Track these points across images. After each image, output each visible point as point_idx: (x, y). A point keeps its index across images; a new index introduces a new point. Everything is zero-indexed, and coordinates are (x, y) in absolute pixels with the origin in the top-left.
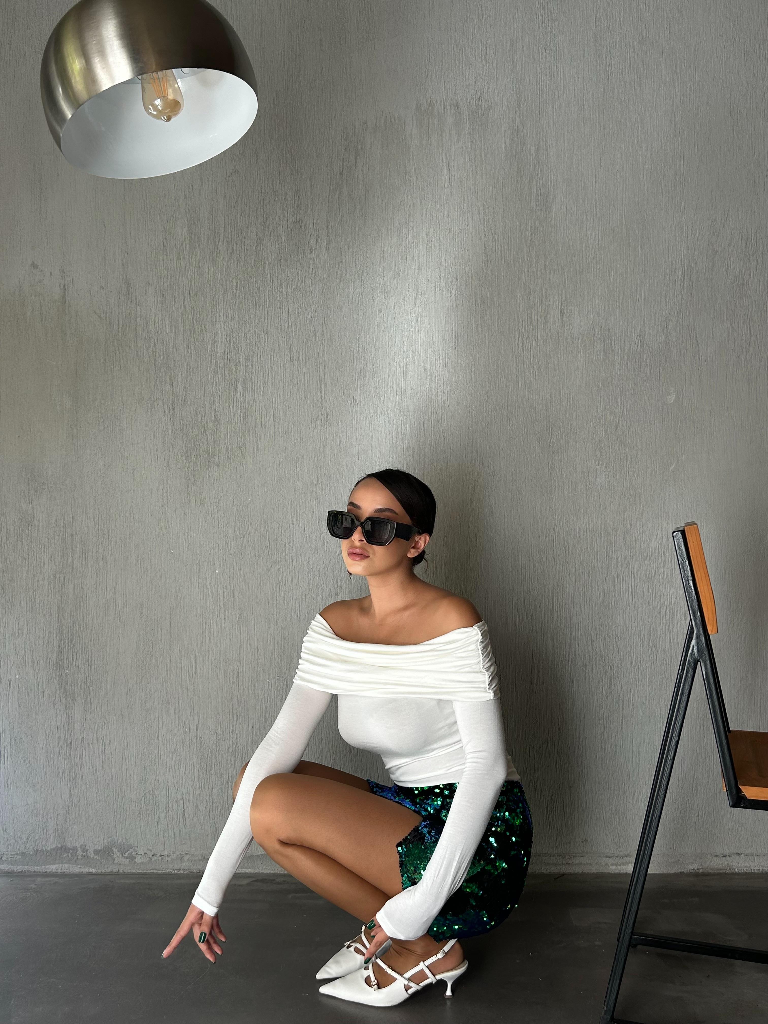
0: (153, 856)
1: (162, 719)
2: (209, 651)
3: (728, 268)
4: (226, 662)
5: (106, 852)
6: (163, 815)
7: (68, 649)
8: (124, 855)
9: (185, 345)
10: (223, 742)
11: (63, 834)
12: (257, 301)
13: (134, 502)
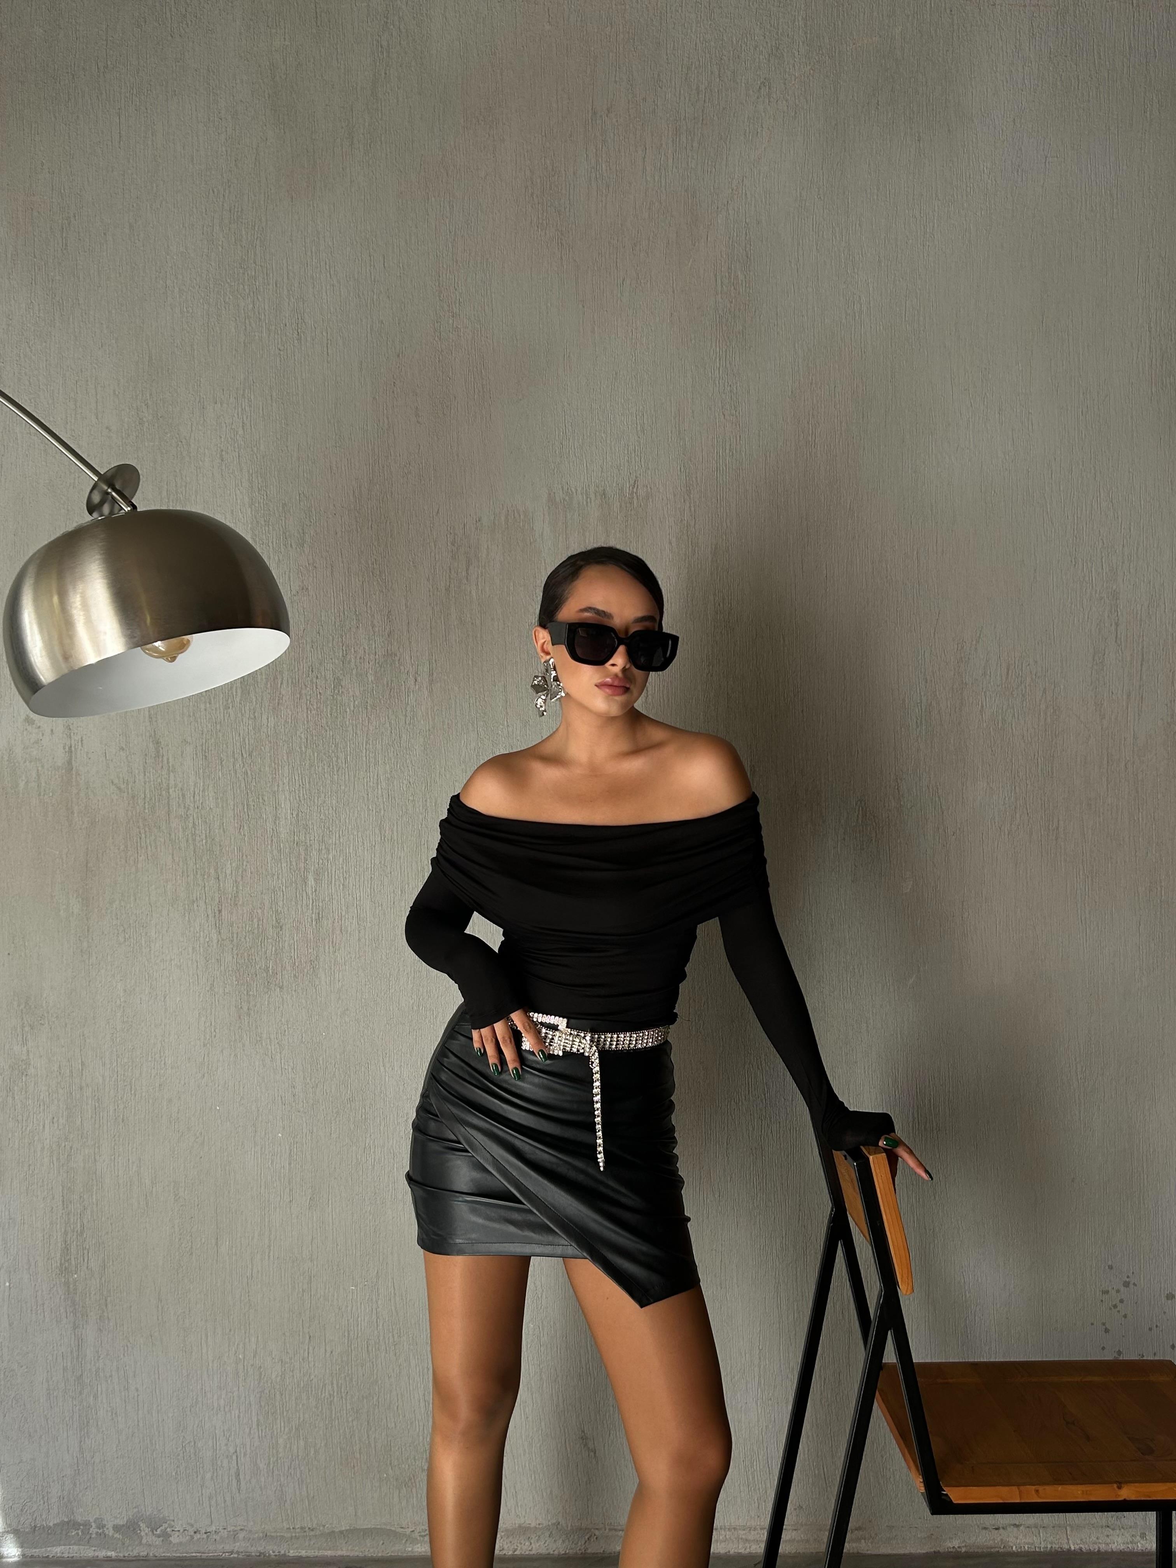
0: (195, 1532)
1: (207, 1342)
2: (269, 1246)
3: (982, 706)
4: (293, 1262)
5: (130, 1528)
6: (208, 1476)
7: (77, 1246)
8: (155, 1532)
9: (236, 825)
10: (291, 1374)
11: (71, 1503)
12: (334, 762)
13: (166, 1040)
